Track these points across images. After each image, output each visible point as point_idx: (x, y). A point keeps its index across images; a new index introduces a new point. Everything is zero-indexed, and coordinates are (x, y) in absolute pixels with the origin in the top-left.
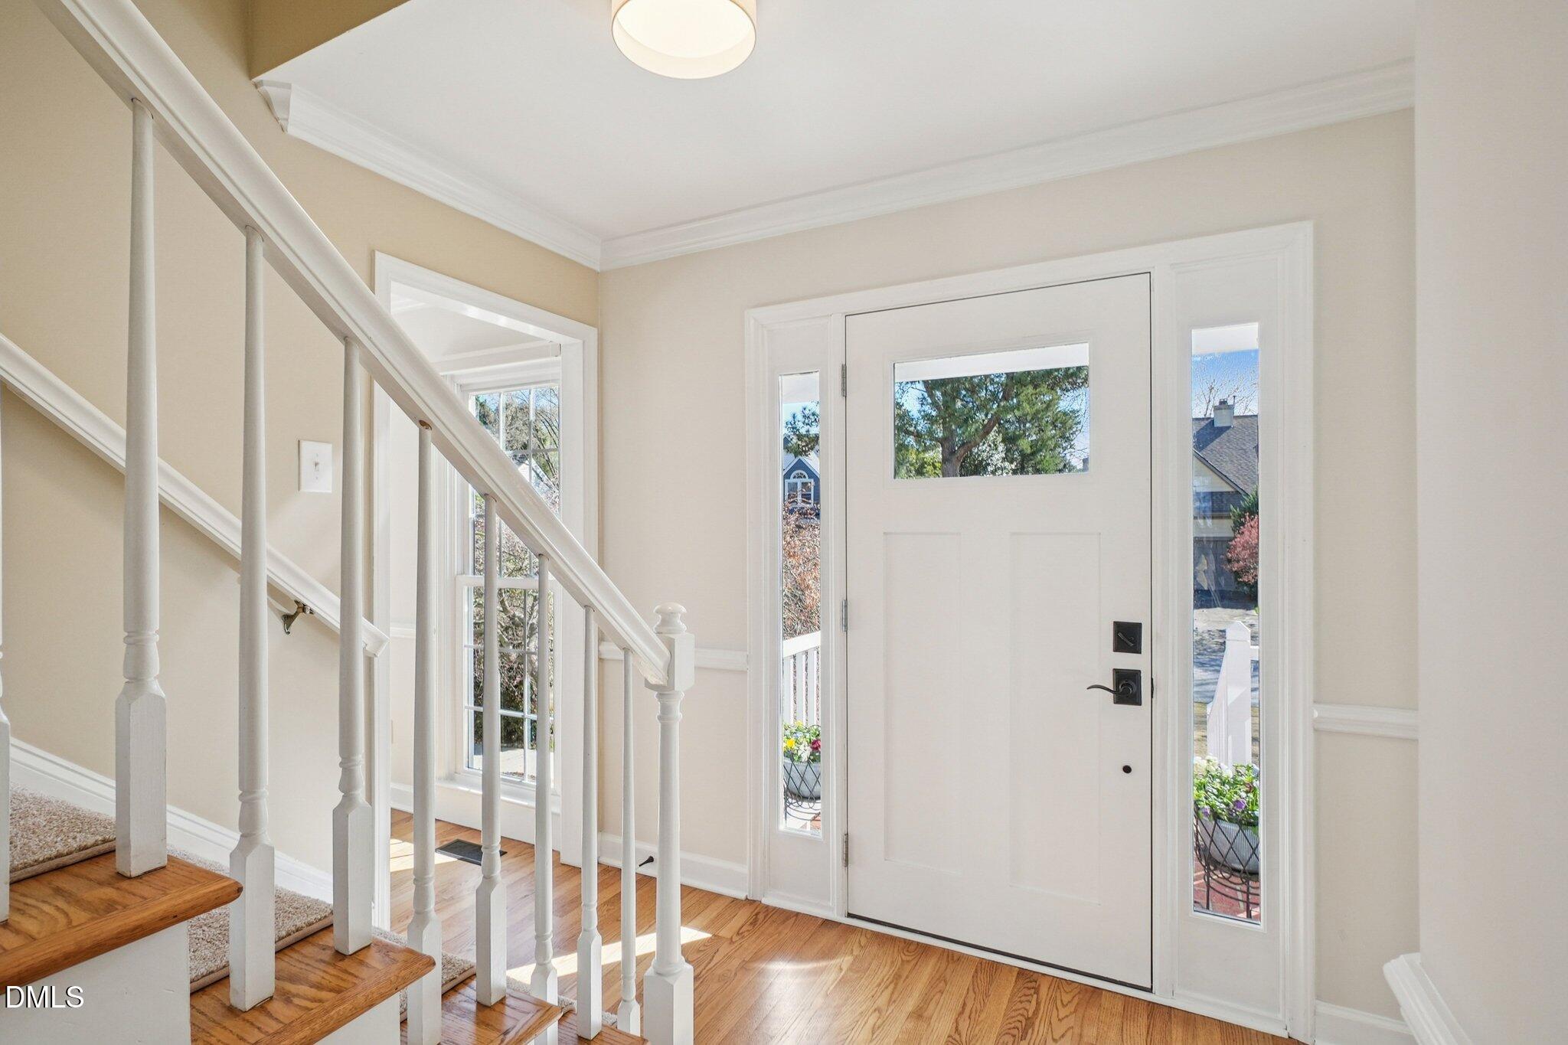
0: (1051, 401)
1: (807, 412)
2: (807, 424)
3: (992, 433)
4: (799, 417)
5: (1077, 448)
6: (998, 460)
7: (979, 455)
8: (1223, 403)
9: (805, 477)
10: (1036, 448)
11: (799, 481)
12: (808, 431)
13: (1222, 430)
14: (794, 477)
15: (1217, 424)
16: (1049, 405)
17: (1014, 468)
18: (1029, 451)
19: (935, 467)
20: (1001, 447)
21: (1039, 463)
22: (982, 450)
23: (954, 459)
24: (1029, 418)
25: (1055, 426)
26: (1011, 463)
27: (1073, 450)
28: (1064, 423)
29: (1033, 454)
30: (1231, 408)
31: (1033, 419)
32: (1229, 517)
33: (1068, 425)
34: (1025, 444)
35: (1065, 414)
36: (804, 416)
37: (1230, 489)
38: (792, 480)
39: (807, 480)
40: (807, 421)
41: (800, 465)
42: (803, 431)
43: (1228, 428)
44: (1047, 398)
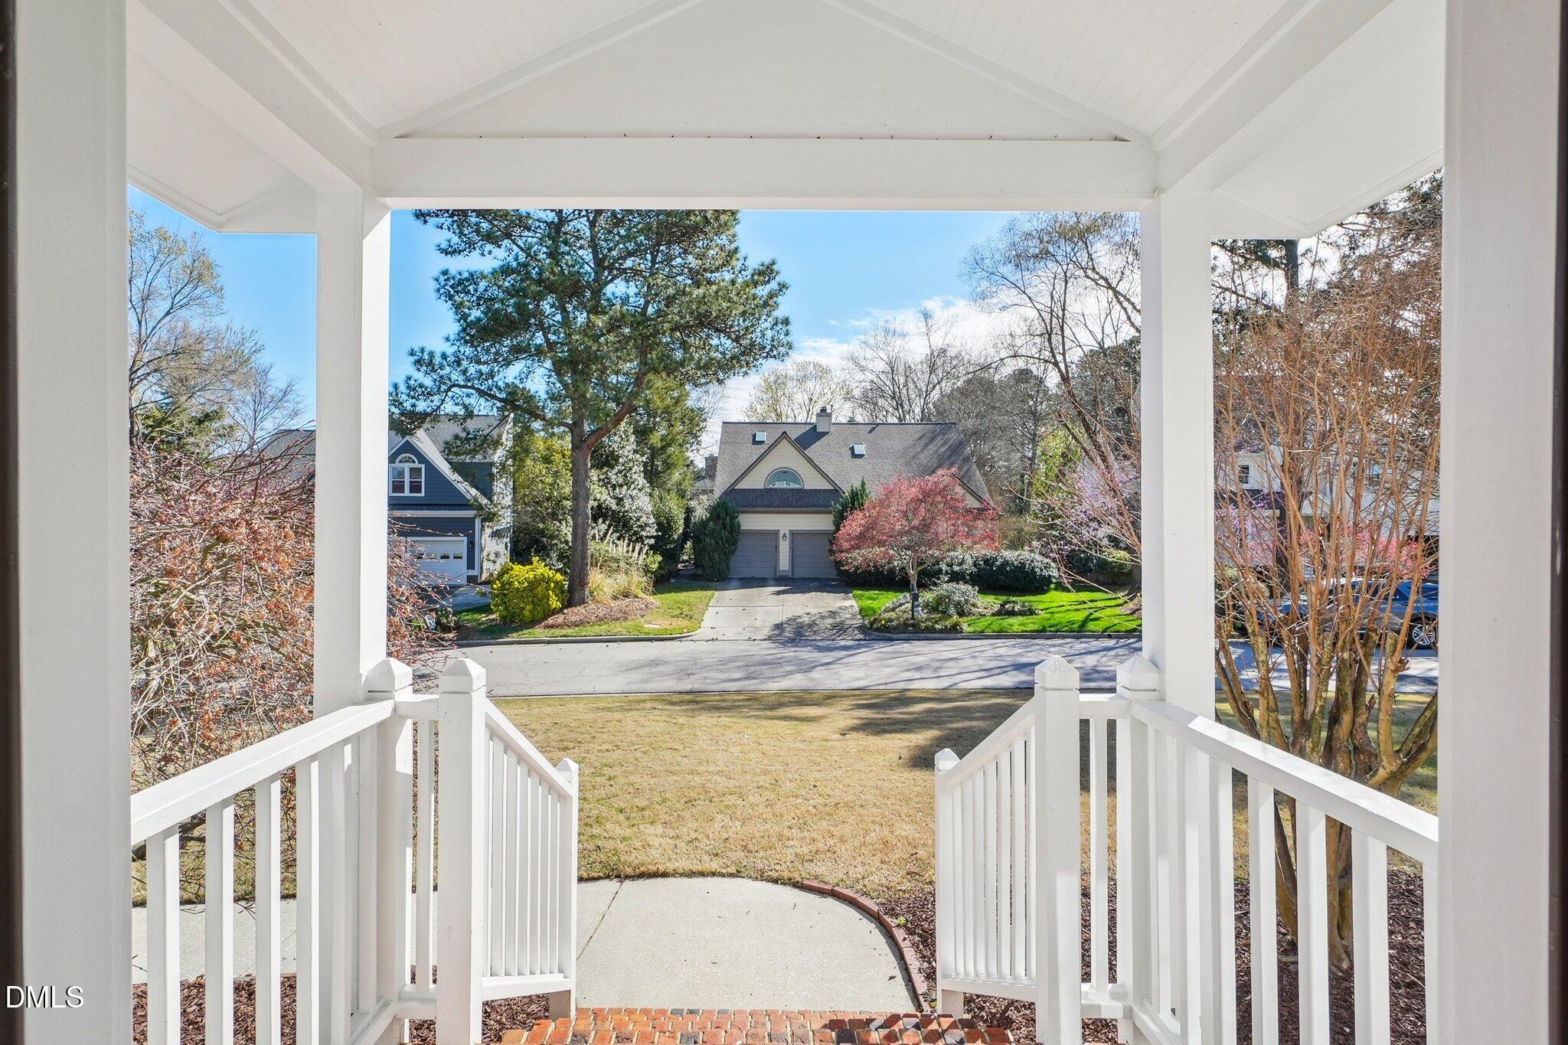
0: (679, 397)
1: (412, 382)
2: (413, 397)
3: (623, 424)
4: (402, 388)
5: (704, 445)
6: (629, 451)
7: (610, 446)
8: (823, 410)
9: (414, 462)
10: (667, 442)
11: (407, 466)
12: (414, 406)
13: (824, 434)
14: (401, 462)
15: (819, 430)
16: (677, 401)
17: (644, 460)
18: (659, 446)
19: (564, 456)
20: (632, 438)
21: (669, 457)
22: (613, 442)
23: (584, 447)
24: (659, 411)
25: (684, 422)
26: (642, 456)
27: (699, 447)
28: (691, 420)
29: (664, 448)
30: (830, 415)
31: (663, 413)
32: (830, 512)
33: (695, 422)
34: (655, 439)
35: (692, 410)
36: (409, 387)
37: (831, 488)
38: (397, 465)
39: (417, 465)
40: (412, 393)
41: (409, 448)
42: (408, 405)
43: (827, 433)
44: (676, 395)
